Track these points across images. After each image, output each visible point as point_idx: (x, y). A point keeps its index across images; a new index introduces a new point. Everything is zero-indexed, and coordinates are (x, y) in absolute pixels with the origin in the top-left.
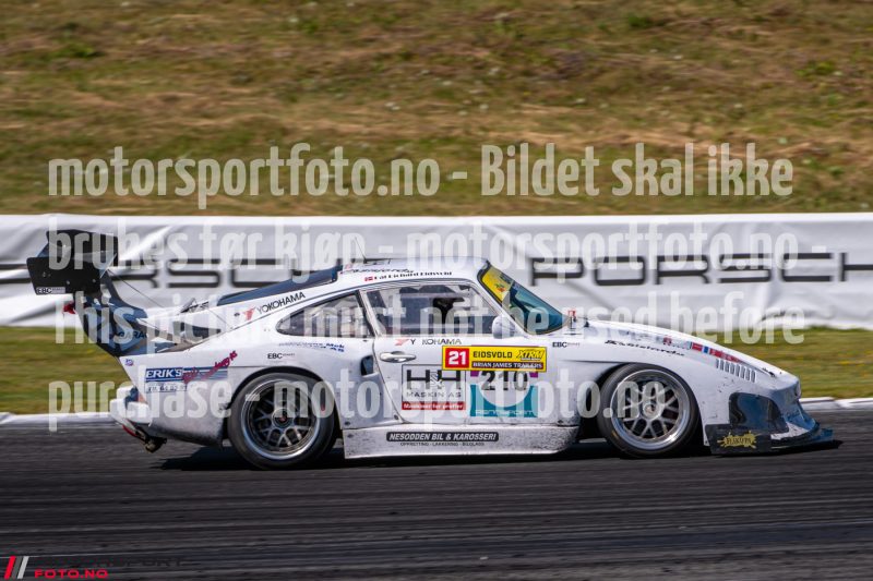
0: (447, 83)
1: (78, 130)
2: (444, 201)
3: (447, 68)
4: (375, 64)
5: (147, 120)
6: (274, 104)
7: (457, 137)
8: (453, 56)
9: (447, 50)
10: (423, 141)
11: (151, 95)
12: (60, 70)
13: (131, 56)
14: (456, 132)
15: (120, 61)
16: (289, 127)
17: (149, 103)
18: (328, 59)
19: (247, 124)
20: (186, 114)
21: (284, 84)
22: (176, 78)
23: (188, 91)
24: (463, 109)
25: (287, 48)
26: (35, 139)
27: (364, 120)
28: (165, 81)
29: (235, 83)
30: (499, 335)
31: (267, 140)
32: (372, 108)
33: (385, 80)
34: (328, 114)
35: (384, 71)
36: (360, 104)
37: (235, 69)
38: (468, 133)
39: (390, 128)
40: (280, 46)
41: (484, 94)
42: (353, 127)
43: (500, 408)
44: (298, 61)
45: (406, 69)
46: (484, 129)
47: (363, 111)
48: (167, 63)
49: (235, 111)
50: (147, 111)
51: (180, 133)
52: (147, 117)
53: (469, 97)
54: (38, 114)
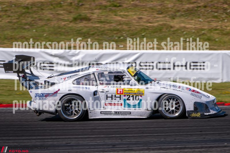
0: (216, 14)
1: (115, 27)
2: (215, 46)
3: (216, 10)
4: (196, 9)
5: (134, 24)
6: (169, 20)
7: (219, 29)
8: (218, 7)
9: (216, 5)
10: (209, 30)
11: (135, 17)
12: (110, 10)
13: (129, 6)
14: (218, 27)
15: (126, 8)
16: (173, 26)
17: (134, 19)
18: (183, 7)
19: (161, 25)
20: (145, 22)
21: (171, 14)
22: (141, 12)
23: (145, 16)
24: (220, 21)
25: (172, 4)
26: (103, 29)
27: (193, 24)
28: (139, 13)
29: (158, 14)
30: (131, 85)
31: (167, 29)
32: (195, 21)
33: (199, 13)
34: (183, 22)
35: (199, 11)
36: (192, 20)
37: (158, 10)
38: (222, 28)
39: (200, 26)
40: (170, 4)
41: (226, 17)
42: (190, 26)
43: (132, 105)
44: (175, 8)
45: (205, 10)
46: (226, 26)
47: (193, 21)
48: (139, 8)
49: (158, 21)
50: (134, 21)
51: (143, 27)
52: (134, 23)
53: (222, 18)
54: (104, 22)
